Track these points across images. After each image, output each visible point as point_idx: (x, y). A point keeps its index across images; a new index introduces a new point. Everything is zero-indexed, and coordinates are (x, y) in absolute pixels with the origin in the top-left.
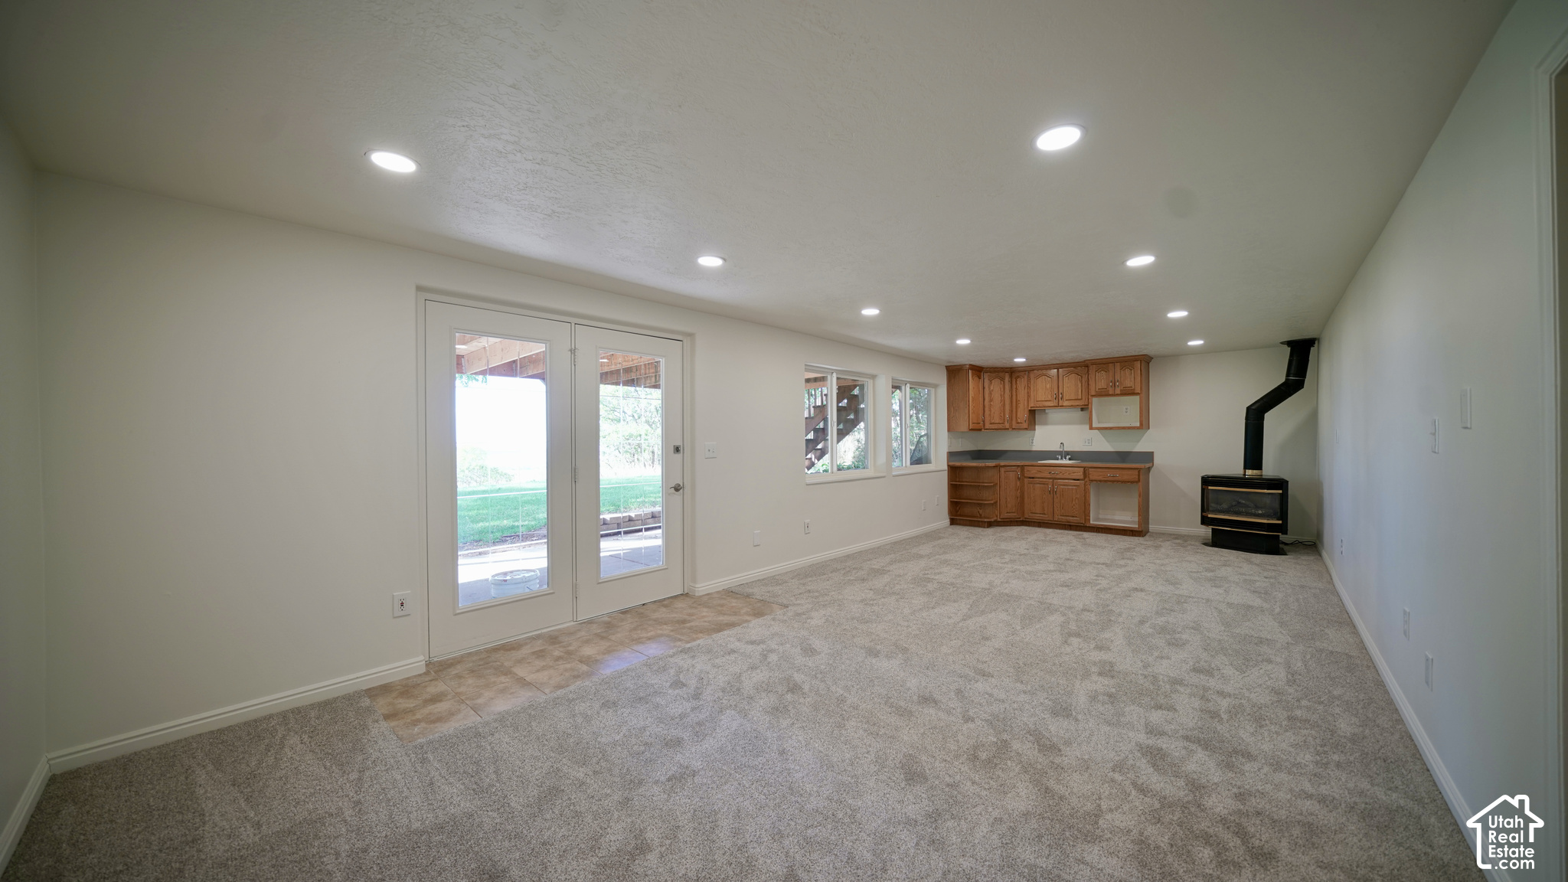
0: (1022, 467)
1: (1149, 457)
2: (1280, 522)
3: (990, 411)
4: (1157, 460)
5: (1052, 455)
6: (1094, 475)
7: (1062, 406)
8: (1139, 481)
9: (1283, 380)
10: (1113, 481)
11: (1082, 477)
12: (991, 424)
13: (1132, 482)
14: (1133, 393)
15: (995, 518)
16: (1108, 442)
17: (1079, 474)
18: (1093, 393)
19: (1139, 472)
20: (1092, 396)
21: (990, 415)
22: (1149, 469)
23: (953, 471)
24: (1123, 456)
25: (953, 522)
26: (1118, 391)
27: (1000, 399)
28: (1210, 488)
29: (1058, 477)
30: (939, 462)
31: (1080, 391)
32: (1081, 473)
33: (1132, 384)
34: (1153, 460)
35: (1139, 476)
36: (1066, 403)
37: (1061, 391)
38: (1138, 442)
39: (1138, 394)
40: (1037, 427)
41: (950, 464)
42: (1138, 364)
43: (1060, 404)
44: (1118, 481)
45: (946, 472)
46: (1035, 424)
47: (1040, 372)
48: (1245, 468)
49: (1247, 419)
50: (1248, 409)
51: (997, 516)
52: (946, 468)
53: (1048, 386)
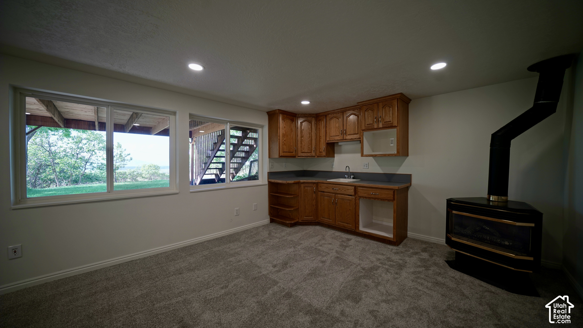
0: (317, 184)
1: (408, 178)
2: (532, 259)
3: (302, 144)
4: (414, 181)
5: (341, 175)
6: (361, 192)
7: (346, 139)
8: (394, 199)
9: (531, 105)
10: (375, 199)
11: (353, 194)
12: (302, 153)
13: (389, 200)
14: (392, 127)
15: (298, 220)
16: (379, 166)
17: (351, 191)
18: (363, 128)
19: (394, 192)
20: (363, 130)
21: (301, 147)
22: (407, 188)
23: (271, 185)
24: (389, 178)
25: (272, 221)
26: (381, 125)
27: (308, 136)
28: (454, 212)
29: (338, 192)
30: (263, 180)
31: (357, 127)
32: (353, 191)
33: (391, 119)
34: (411, 181)
35: (394, 195)
36: (349, 137)
37: (345, 128)
38: (400, 166)
39: (395, 127)
40: (335, 155)
41: (270, 180)
42: (395, 102)
43: (345, 138)
44: (378, 199)
45: (267, 186)
46: (334, 153)
47: (332, 115)
48: (490, 193)
49: (492, 145)
50: (494, 136)
51: (299, 219)
52: (267, 183)
53: (337, 125)
